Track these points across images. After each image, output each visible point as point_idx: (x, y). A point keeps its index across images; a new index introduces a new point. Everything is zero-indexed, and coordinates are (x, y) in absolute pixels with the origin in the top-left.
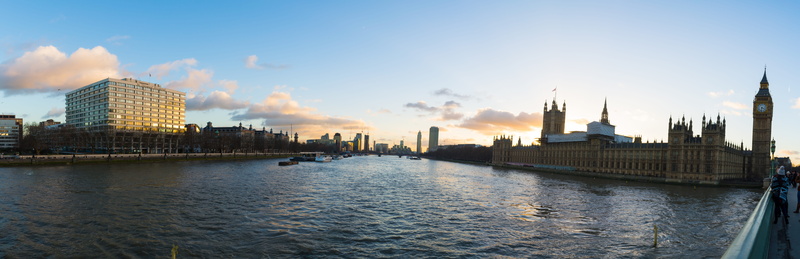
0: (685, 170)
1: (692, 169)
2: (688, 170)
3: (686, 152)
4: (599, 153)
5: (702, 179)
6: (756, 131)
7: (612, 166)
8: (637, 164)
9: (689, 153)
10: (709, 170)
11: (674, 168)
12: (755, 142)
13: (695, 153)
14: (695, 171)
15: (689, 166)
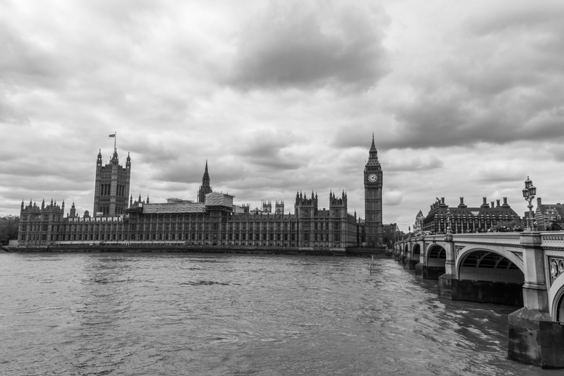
0: (316, 239)
1: (322, 239)
2: (318, 239)
3: (316, 224)
4: (220, 225)
5: (330, 246)
6: (368, 201)
7: (237, 238)
8: (265, 235)
9: (319, 225)
10: (337, 238)
11: (306, 237)
12: (368, 212)
13: (324, 225)
14: (324, 240)
15: (318, 236)
